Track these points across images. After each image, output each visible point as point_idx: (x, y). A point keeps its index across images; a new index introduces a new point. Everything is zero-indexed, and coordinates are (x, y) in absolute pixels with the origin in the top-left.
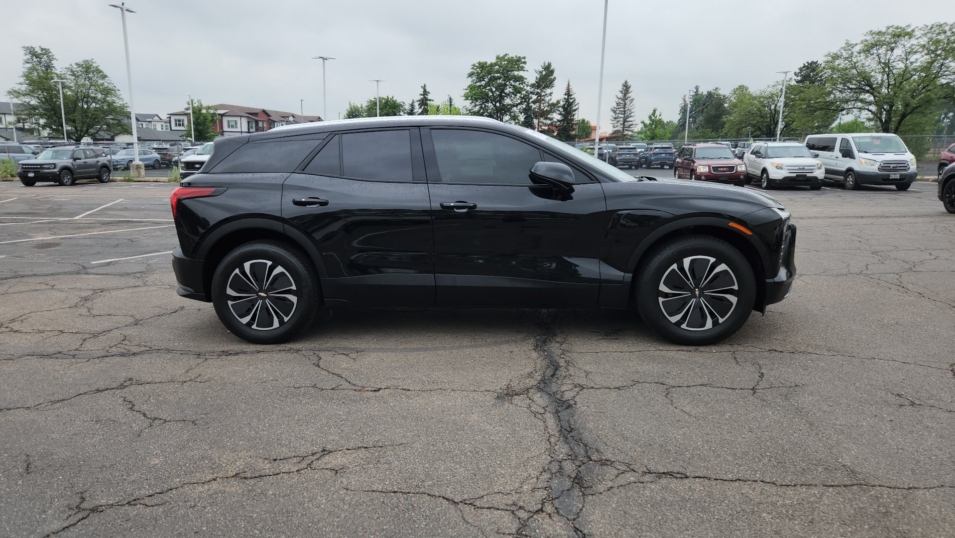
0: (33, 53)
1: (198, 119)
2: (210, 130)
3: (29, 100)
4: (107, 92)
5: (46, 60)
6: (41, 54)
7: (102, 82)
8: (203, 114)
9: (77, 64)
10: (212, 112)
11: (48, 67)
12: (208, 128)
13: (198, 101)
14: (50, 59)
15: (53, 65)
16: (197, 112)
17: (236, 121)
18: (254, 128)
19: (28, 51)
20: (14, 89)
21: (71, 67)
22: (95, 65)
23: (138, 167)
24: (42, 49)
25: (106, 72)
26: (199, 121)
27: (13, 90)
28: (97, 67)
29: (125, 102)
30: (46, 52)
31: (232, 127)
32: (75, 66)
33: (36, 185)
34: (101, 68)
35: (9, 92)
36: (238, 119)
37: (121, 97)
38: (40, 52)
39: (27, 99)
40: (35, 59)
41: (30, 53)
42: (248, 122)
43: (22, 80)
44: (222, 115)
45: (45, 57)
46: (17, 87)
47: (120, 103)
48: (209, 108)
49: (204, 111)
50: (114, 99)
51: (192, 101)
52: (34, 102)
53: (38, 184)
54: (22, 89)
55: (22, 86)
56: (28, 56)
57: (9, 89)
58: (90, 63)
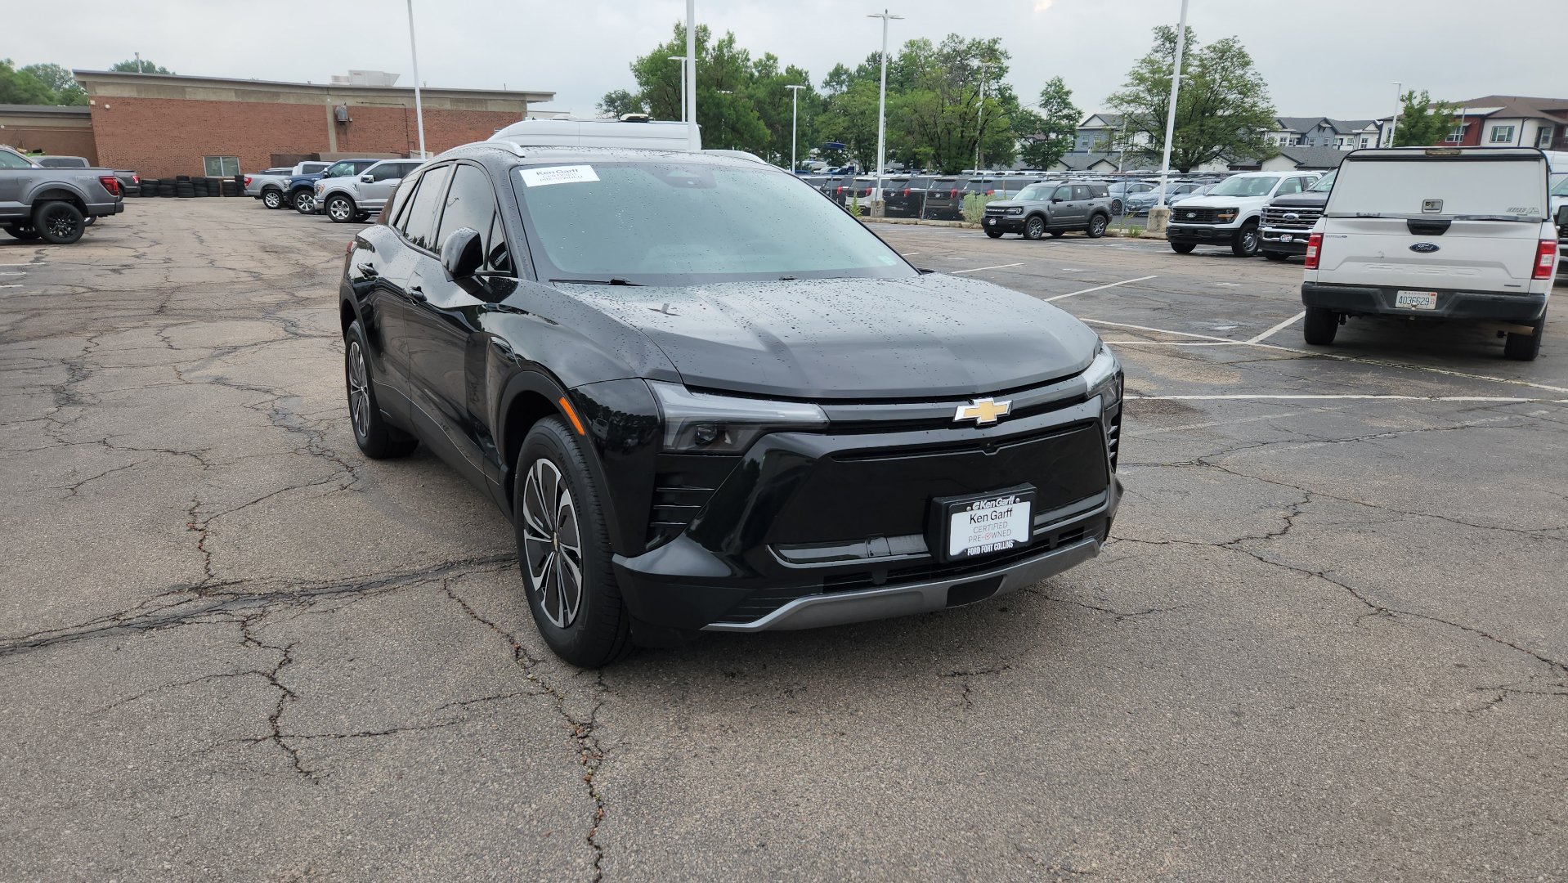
0: (1168, 37)
1: (1414, 127)
3: (1132, 109)
4: (1246, 89)
6: (1178, 36)
7: (1242, 72)
8: (1428, 117)
9: (1209, 48)
10: (1446, 112)
13: (1423, 94)
14: (1189, 42)
15: (1191, 53)
17: (1511, 129)
18: (1550, 141)
19: (1160, 34)
20: (1117, 94)
21: (1200, 52)
22: (1237, 46)
23: (1159, 214)
24: (1180, 29)
25: (1252, 56)
26: (1414, 129)
27: (1115, 97)
28: (1240, 49)
29: (1271, 104)
30: (1185, 31)
31: (1501, 139)
32: (1206, 51)
33: (1003, 236)
34: (1246, 50)
35: (1110, 100)
36: (1517, 124)
37: (1267, 95)
38: (1176, 33)
39: (1128, 108)
40: (1167, 45)
41: (1162, 37)
42: (1540, 130)
43: (1128, 80)
44: (1483, 118)
45: (1183, 39)
46: (1122, 91)
47: (1261, 106)
48: (1442, 105)
49: (1431, 112)
50: (1256, 99)
52: (1140, 110)
53: (1005, 235)
54: (1127, 93)
55: (1127, 88)
56: (1159, 42)
57: (1109, 94)
58: (1231, 43)
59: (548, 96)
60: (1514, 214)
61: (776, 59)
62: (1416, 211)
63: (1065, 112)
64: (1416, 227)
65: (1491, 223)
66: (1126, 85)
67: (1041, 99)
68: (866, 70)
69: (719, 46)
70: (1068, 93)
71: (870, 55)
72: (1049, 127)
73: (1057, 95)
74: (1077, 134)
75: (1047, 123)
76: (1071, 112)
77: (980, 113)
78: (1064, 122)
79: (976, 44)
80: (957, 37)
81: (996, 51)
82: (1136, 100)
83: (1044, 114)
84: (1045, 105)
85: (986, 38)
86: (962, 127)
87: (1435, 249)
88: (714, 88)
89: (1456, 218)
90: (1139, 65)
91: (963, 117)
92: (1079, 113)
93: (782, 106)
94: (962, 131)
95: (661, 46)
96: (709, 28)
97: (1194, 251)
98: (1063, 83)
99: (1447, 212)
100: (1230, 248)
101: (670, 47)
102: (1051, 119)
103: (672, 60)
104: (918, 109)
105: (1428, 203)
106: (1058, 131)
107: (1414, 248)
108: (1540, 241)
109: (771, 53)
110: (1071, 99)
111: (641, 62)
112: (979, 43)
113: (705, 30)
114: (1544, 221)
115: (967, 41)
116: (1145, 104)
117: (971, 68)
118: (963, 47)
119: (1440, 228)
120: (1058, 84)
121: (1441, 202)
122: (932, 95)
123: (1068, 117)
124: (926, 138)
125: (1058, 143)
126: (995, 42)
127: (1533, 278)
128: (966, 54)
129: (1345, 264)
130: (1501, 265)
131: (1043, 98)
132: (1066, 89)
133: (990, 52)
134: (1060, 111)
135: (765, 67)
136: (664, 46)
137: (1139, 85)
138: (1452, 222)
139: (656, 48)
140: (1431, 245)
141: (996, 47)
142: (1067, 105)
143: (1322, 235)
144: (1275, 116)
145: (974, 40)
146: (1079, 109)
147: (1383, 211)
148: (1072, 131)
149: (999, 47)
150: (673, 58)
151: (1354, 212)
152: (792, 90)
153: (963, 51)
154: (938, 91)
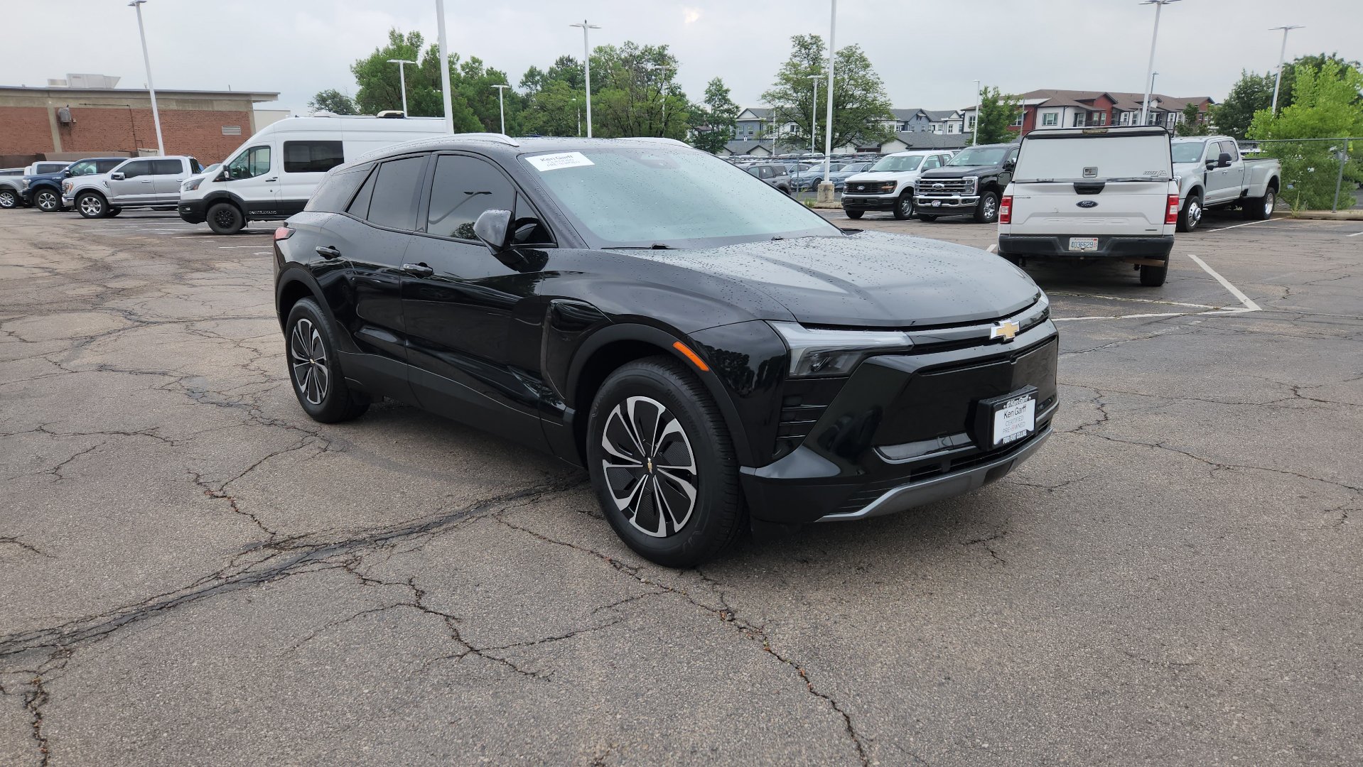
0: (802, 44)
2: (1005, 131)
3: (782, 104)
4: (868, 86)
5: (815, 50)
6: (811, 43)
7: (864, 73)
8: (999, 107)
9: (838, 53)
10: (1012, 103)
11: (816, 59)
12: (1001, 128)
13: (994, 89)
14: (819, 49)
15: (822, 57)
16: (989, 106)
17: (1056, 115)
19: (798, 42)
20: (769, 92)
21: (830, 57)
22: (859, 52)
23: (826, 188)
24: (812, 37)
25: (870, 60)
26: (990, 118)
27: (768, 94)
28: (860, 54)
29: (887, 99)
30: (816, 39)
31: (1050, 123)
34: (865, 55)
35: (764, 97)
36: (1060, 111)
37: (884, 91)
38: (809, 41)
39: (779, 103)
40: (803, 51)
41: (799, 44)
42: (1076, 115)
43: (777, 80)
44: (1036, 107)
45: (814, 47)
46: (773, 89)
47: (881, 100)
48: (1009, 98)
49: (1001, 103)
50: (876, 94)
51: (986, 89)
52: (788, 105)
54: (778, 91)
55: (777, 87)
56: (797, 49)
57: (763, 92)
58: (854, 50)
59: (273, 96)
60: (1149, 176)
61: (481, 62)
62: (1079, 176)
63: (726, 107)
64: (1081, 189)
65: (1135, 183)
66: (776, 84)
67: (704, 97)
68: (556, 72)
69: (431, 51)
70: (727, 91)
71: (558, 59)
72: (716, 121)
73: (718, 93)
74: (737, 125)
75: (712, 116)
76: (731, 107)
77: (663, 108)
78: (726, 115)
79: (648, 51)
80: (632, 44)
81: (666, 55)
82: (784, 96)
83: (709, 109)
84: (708, 101)
85: (656, 45)
86: (650, 120)
87: (1095, 204)
88: (431, 88)
89: (1108, 180)
90: (785, 67)
91: (650, 111)
92: (737, 107)
93: (489, 104)
94: (651, 124)
95: (378, 50)
96: (422, 34)
97: (863, 217)
98: (722, 83)
99: (1100, 177)
100: (892, 213)
101: (387, 51)
102: (715, 113)
103: (391, 63)
104: (612, 105)
105: (1087, 170)
106: (723, 122)
107: (1080, 205)
108: (1169, 195)
109: (476, 57)
110: (730, 96)
111: (360, 64)
112: (651, 49)
113: (418, 36)
114: (1170, 180)
115: (641, 48)
116: (792, 100)
117: (646, 70)
118: (638, 53)
119: (1097, 188)
120: (718, 83)
121: (1096, 169)
122: (623, 93)
123: (728, 111)
124: (620, 130)
125: (723, 133)
126: (664, 48)
127: (1165, 223)
128: (639, 59)
129: (1031, 218)
130: (1142, 215)
131: (707, 95)
132: (725, 88)
133: (661, 57)
134: (722, 106)
135: (472, 69)
136: (381, 50)
137: (786, 84)
138: (1106, 184)
139: (374, 51)
140: (1092, 202)
141: (666, 52)
142: (727, 101)
143: (1012, 197)
144: (891, 108)
145: (646, 46)
146: (737, 104)
147: (1056, 177)
148: (732, 122)
149: (668, 52)
150: (392, 61)
151: (1034, 178)
152: (498, 89)
153: (638, 56)
154: (627, 89)
